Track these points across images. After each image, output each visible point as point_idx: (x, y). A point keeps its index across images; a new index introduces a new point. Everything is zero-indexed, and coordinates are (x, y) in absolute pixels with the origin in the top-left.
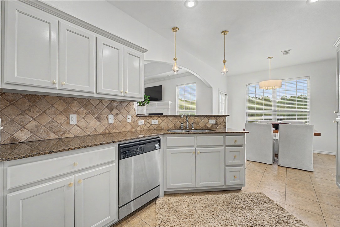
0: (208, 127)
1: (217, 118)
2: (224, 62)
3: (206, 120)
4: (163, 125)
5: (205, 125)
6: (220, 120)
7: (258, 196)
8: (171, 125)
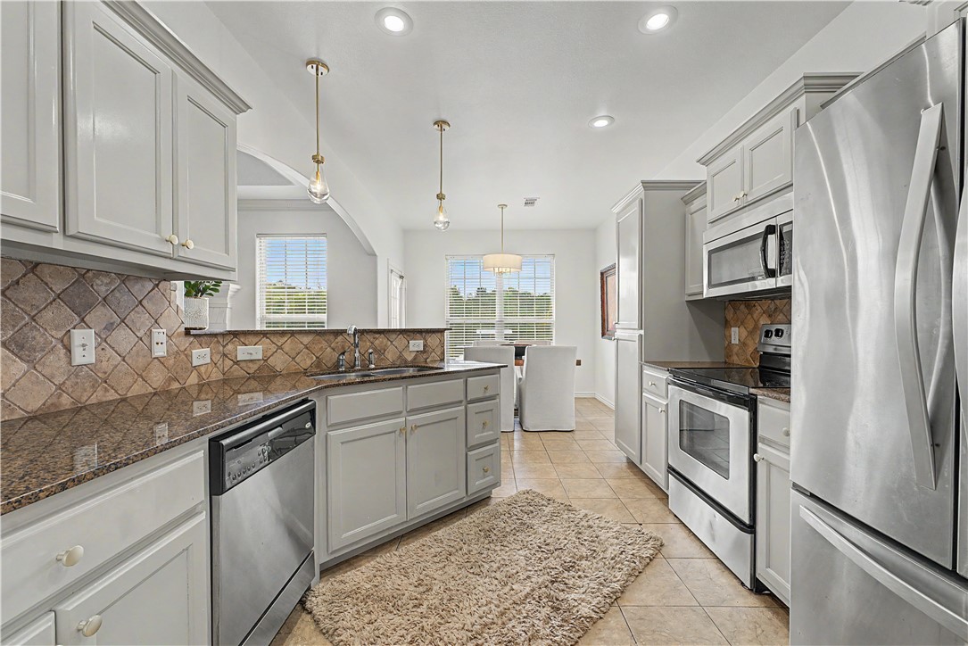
0: (406, 361)
1: (427, 336)
2: (440, 197)
3: (400, 341)
4: (279, 362)
5: (400, 356)
6: (433, 340)
7: (527, 499)
8: (306, 361)
